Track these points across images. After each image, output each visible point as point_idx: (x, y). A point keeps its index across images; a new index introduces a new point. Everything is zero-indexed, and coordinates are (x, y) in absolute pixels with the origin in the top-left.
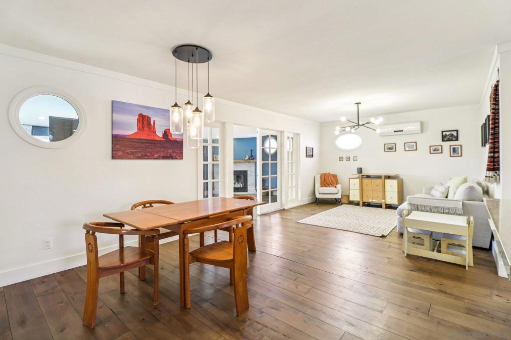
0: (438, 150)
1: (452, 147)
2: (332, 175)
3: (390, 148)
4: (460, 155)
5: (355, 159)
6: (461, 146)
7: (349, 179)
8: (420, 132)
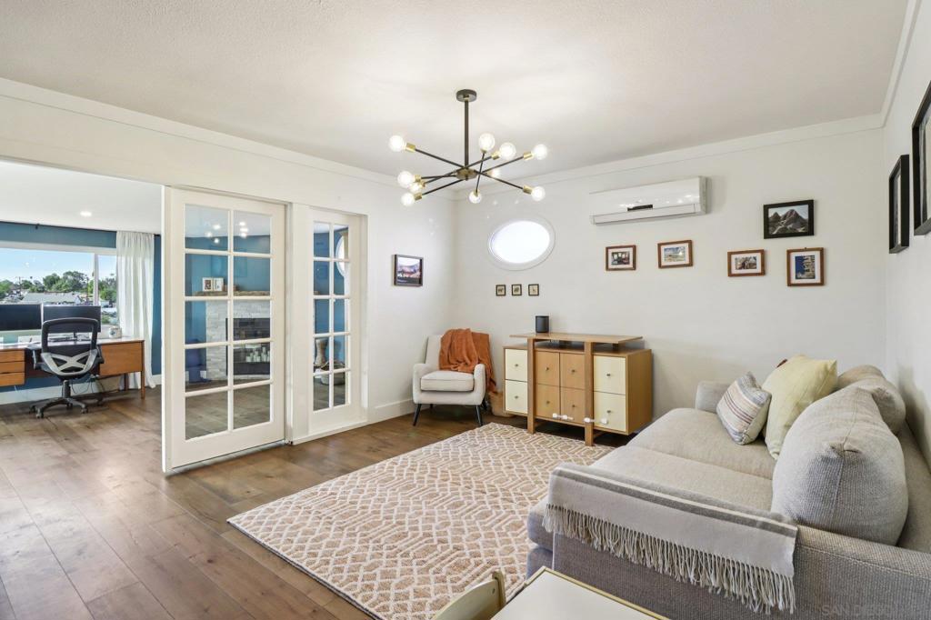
0: (753, 266)
1: (794, 255)
2: (473, 334)
3: (620, 261)
4: (817, 280)
5: (535, 290)
6: (822, 251)
7: (505, 349)
8: (698, 209)
